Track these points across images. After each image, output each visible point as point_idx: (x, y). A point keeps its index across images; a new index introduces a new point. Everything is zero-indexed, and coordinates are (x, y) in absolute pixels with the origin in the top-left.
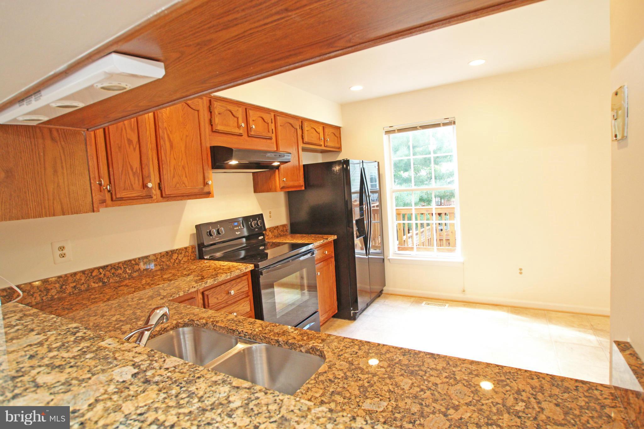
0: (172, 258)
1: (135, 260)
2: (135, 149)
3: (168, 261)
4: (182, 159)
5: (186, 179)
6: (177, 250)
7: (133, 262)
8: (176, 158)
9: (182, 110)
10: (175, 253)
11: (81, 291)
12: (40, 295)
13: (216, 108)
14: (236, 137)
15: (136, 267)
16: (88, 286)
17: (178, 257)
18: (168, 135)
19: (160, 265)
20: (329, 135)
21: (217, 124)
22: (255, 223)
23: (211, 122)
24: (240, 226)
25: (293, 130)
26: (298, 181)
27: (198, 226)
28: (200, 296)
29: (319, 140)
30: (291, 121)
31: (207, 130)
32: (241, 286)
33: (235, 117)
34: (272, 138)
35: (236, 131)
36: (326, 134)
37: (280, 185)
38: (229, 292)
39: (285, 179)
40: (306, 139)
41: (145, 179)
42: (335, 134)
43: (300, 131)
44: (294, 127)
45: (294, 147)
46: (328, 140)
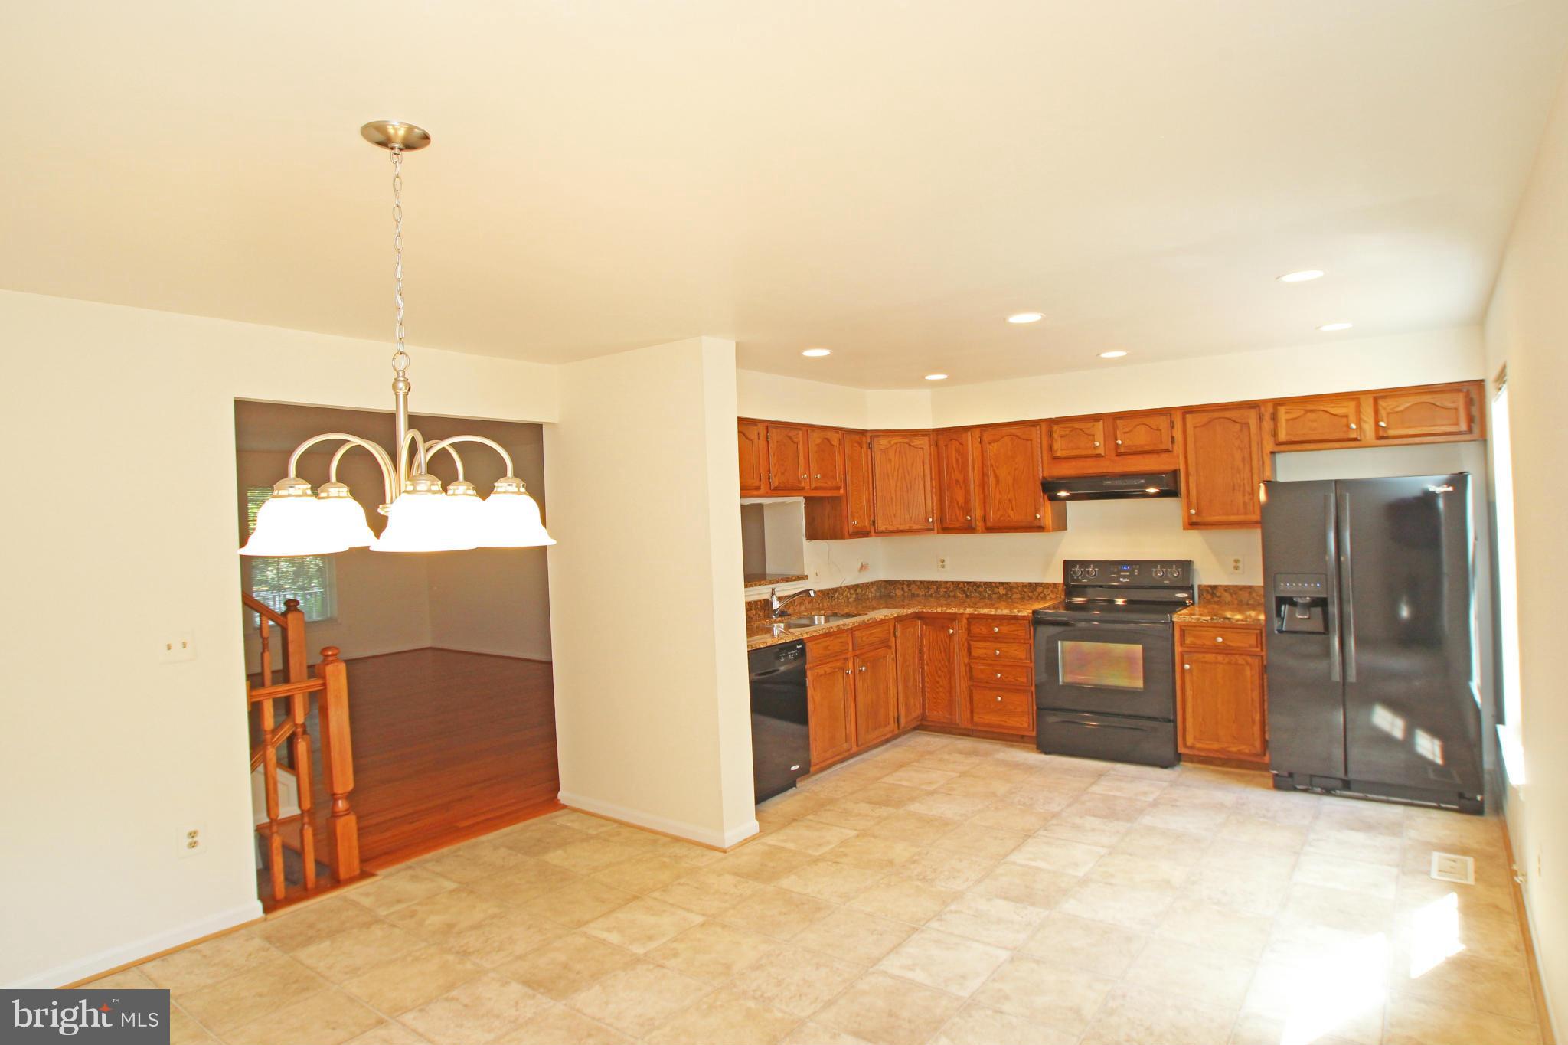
0: (1035, 590)
1: (995, 583)
2: (961, 488)
5: (1013, 512)
7: (993, 585)
8: (1001, 491)
9: (1012, 444)
12: (924, 590)
13: (1055, 431)
14: (1093, 459)
15: (996, 590)
16: (955, 595)
17: (1043, 591)
18: (994, 472)
19: (1021, 595)
20: (1397, 412)
21: (1057, 449)
22: (1166, 571)
23: (1051, 449)
24: (1132, 572)
25: (1238, 426)
26: (1246, 514)
27: (1066, 562)
28: (965, 621)
29: (1345, 429)
30: (1228, 414)
31: (1045, 458)
32: (1013, 628)
33: (1089, 435)
34: (1171, 449)
35: (1090, 452)
36: (1383, 413)
37: (1186, 520)
38: (993, 629)
39: (1193, 512)
40: (1282, 436)
41: (968, 512)
42: (1438, 404)
43: (1267, 425)
44: (1239, 421)
45: (1238, 455)
46: (1382, 424)
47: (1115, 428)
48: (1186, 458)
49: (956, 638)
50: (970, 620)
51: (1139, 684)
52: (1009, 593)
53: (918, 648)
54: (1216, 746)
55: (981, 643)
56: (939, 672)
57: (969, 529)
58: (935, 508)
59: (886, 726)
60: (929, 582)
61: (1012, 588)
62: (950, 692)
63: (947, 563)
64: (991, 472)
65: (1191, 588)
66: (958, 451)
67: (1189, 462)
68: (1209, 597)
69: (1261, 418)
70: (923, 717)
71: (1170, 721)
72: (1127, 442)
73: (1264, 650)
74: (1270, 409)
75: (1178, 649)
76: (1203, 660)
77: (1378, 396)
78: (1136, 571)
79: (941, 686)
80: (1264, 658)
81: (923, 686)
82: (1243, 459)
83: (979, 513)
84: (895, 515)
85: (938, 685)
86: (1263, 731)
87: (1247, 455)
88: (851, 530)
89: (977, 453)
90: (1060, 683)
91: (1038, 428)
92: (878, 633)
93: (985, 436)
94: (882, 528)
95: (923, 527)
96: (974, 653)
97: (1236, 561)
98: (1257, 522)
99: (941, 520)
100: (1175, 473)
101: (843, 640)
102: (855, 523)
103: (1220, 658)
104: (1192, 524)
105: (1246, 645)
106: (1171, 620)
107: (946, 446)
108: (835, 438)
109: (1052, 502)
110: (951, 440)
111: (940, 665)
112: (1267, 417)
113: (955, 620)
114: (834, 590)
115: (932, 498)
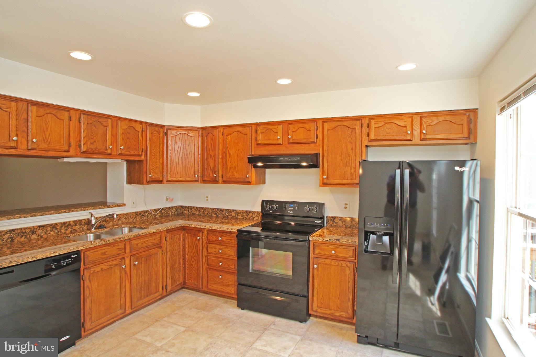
0: (249, 215)
1: (230, 210)
2: (212, 159)
3: (246, 216)
4: (235, 163)
5: (236, 173)
6: (252, 211)
8: (231, 162)
9: (237, 136)
10: (251, 213)
11: (209, 216)
12: (198, 212)
13: (259, 130)
14: (276, 146)
15: (230, 214)
16: (212, 215)
17: (252, 215)
18: (228, 151)
19: (242, 217)
20: (432, 125)
21: (259, 140)
22: (311, 208)
23: (256, 140)
24: (294, 208)
25: (350, 130)
26: (352, 179)
27: (263, 201)
28: (206, 232)
29: (405, 134)
30: (346, 123)
31: (253, 144)
32: (229, 238)
33: (275, 132)
34: (315, 142)
35: (275, 142)
36: (425, 126)
37: (322, 182)
38: (218, 238)
39: (325, 177)
40: (372, 137)
41: (215, 173)
42: (453, 121)
43: (365, 130)
44: (351, 127)
45: (349, 147)
46: (424, 132)
47: (288, 129)
48: (323, 146)
49: (201, 241)
50: (208, 232)
51: (290, 273)
52: (236, 215)
53: (183, 246)
54: (328, 312)
55: (213, 245)
56: (193, 259)
57: (215, 181)
58: (200, 169)
59: (156, 293)
60: (200, 208)
61: (238, 213)
62: (198, 270)
63: (209, 199)
64: (227, 152)
65: (323, 218)
66: (212, 139)
67: (324, 149)
68: (332, 223)
69: (362, 126)
70: (184, 283)
71: (305, 297)
72: (294, 137)
73: (357, 258)
74: (367, 121)
75: (312, 255)
76: (324, 263)
77: (422, 115)
78: (296, 207)
79: (194, 267)
80: (356, 264)
81: (185, 266)
82: (352, 149)
83: (220, 174)
84: (177, 172)
85: (192, 266)
86: (353, 305)
87: (354, 146)
88: (148, 180)
89: (221, 141)
90: (250, 271)
91: (250, 128)
92: (152, 240)
93: (225, 131)
94: (169, 179)
95: (192, 179)
96: (210, 250)
97: (346, 204)
98: (357, 184)
99: (202, 176)
100: (317, 155)
101: (120, 247)
102: (150, 175)
103: (333, 262)
104: (324, 184)
105: (347, 256)
106: (309, 240)
107: (206, 136)
108: (139, 128)
109: (256, 168)
110: (209, 133)
111: (193, 256)
112: (365, 126)
113: (201, 231)
114: (145, 212)
115: (198, 164)
